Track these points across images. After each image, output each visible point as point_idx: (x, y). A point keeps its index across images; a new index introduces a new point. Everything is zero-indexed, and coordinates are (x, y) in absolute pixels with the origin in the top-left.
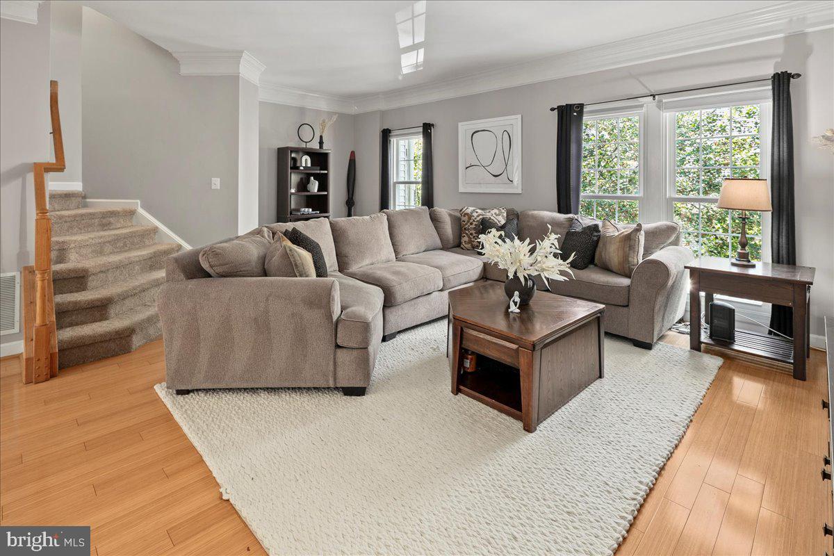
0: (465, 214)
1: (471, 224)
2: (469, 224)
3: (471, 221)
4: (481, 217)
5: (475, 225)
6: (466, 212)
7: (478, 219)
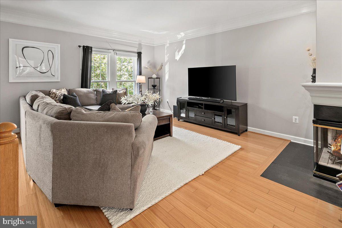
0: (53, 93)
1: (57, 98)
2: (55, 98)
3: (57, 96)
4: (60, 94)
5: (59, 98)
6: (53, 92)
7: (59, 95)
